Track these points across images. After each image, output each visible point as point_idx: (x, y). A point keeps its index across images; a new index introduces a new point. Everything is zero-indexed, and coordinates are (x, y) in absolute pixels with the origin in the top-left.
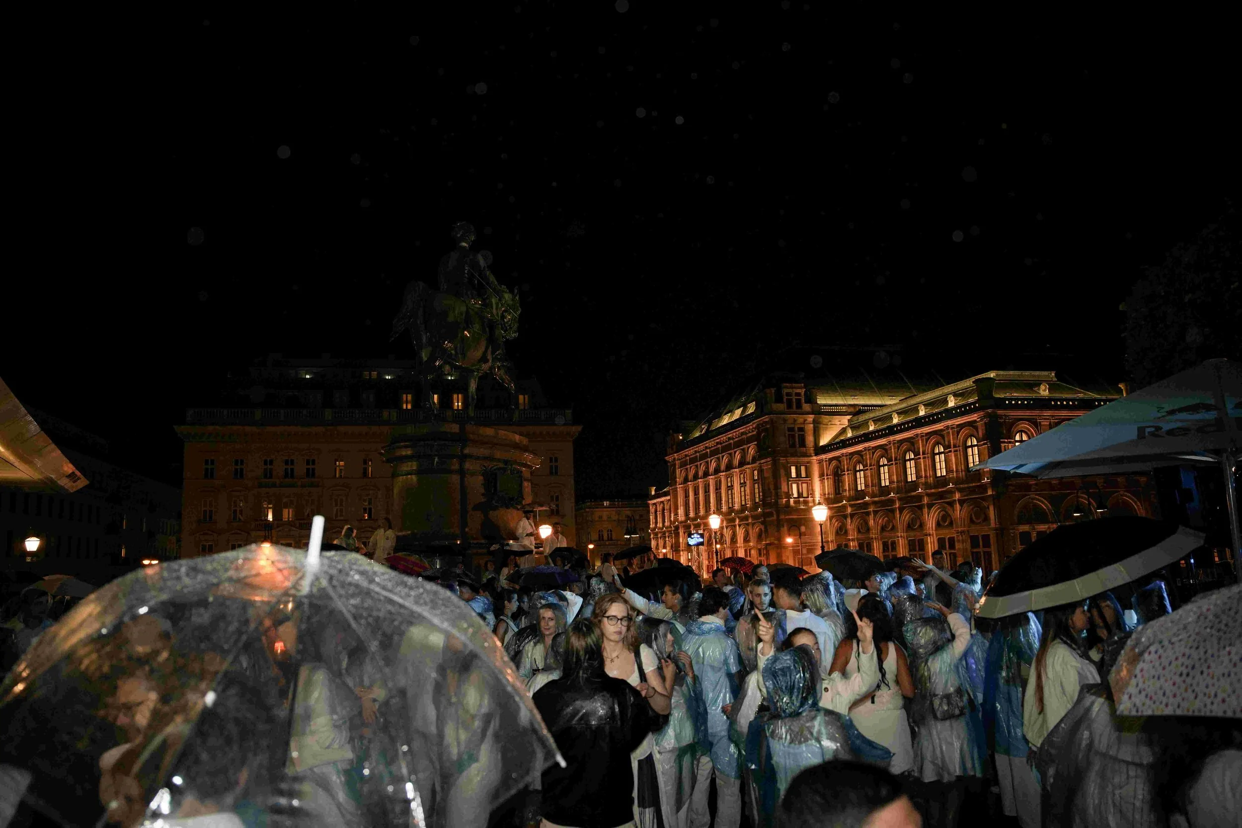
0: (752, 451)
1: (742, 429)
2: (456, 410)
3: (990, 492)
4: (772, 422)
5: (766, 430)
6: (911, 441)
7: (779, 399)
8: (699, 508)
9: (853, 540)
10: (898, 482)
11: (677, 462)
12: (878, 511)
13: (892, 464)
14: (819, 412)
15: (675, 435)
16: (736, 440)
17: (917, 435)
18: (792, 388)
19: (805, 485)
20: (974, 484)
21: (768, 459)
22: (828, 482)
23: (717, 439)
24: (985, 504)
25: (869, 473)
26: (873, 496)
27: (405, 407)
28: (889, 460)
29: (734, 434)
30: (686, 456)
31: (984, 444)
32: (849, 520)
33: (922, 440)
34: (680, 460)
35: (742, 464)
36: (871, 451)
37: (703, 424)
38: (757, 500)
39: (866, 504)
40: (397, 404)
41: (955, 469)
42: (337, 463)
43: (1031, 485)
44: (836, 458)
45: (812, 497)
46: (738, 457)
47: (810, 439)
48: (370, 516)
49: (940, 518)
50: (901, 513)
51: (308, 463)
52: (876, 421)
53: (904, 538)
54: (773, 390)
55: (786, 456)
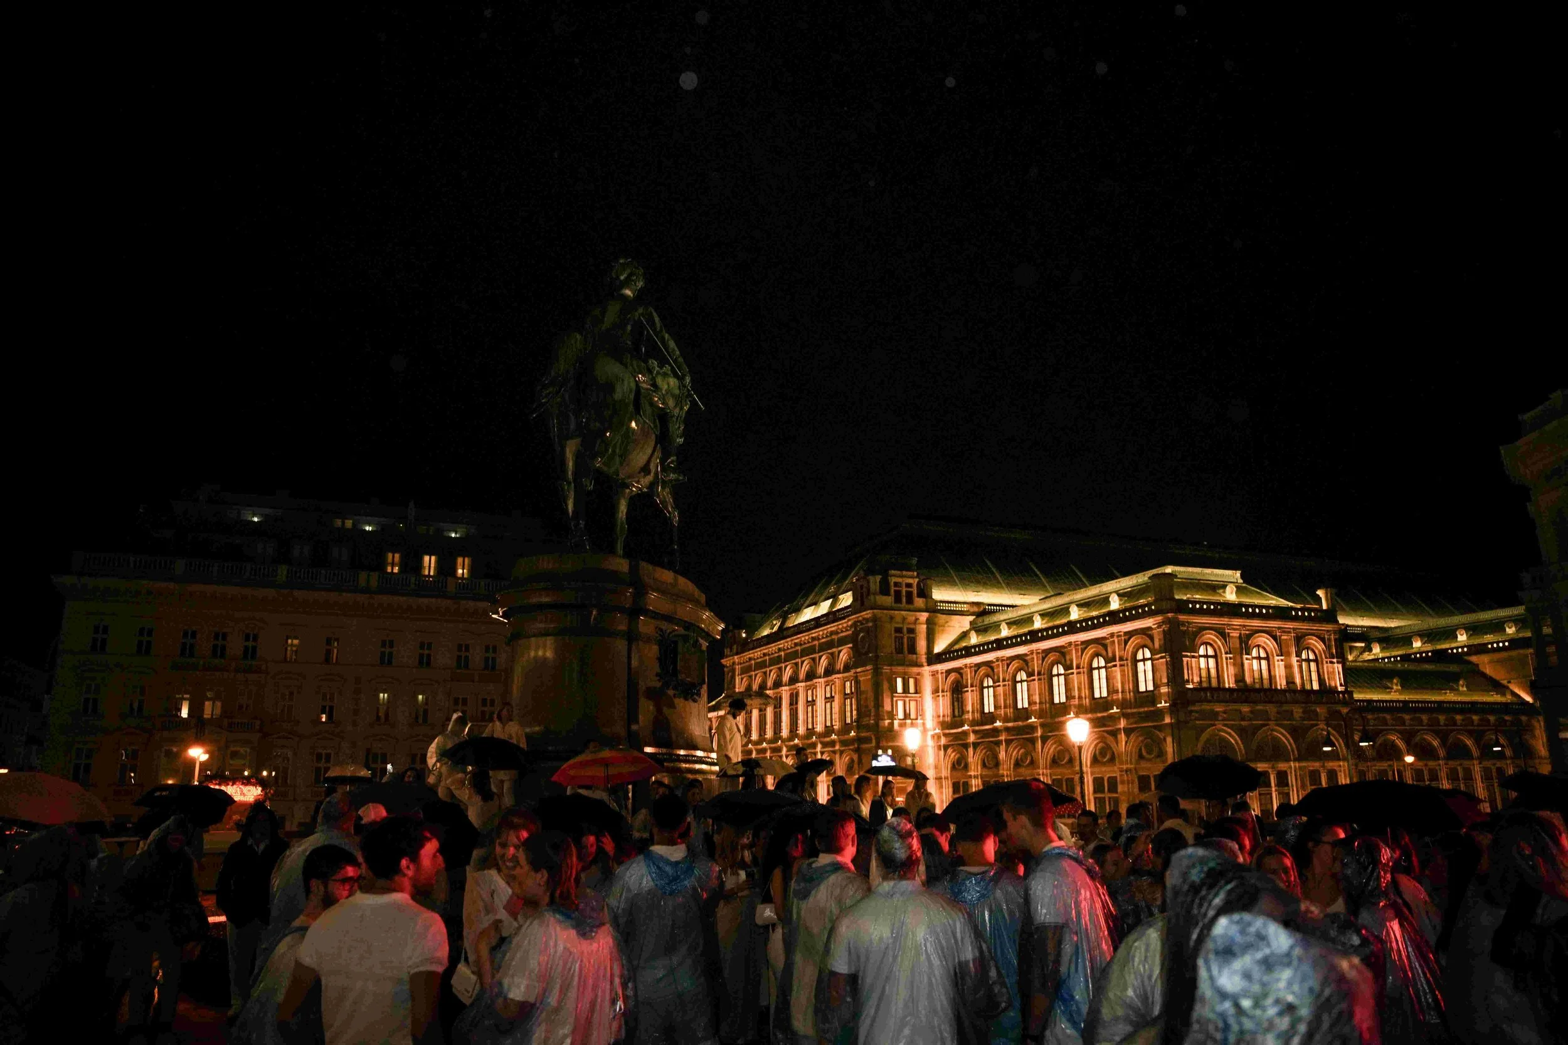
0: (844, 655)
1: (832, 627)
2: (460, 578)
3: (1167, 720)
4: (875, 619)
5: (868, 631)
6: (1061, 653)
7: (885, 590)
8: (765, 728)
9: (976, 777)
10: (1041, 703)
11: (737, 667)
12: (1012, 740)
13: (1034, 680)
14: (934, 609)
15: (736, 631)
16: (823, 640)
17: (1070, 644)
18: (902, 577)
19: (913, 704)
20: (1146, 709)
21: (868, 667)
22: (943, 700)
23: (797, 639)
24: (1161, 735)
25: (1000, 690)
26: (1006, 720)
27: (389, 569)
28: (1030, 674)
29: (821, 633)
30: (750, 659)
31: (1162, 658)
32: (971, 750)
33: (1077, 650)
34: (741, 664)
35: (829, 672)
36: (1005, 662)
37: (775, 619)
38: (848, 721)
39: (996, 731)
40: (380, 566)
41: (1120, 691)
42: (290, 641)
43: (1217, 713)
44: (957, 670)
45: (921, 719)
46: (824, 662)
47: (922, 645)
48: (329, 718)
49: (1097, 752)
50: (1043, 743)
51: (247, 638)
52: (1011, 623)
53: (1047, 776)
54: (878, 578)
55: (891, 665)
